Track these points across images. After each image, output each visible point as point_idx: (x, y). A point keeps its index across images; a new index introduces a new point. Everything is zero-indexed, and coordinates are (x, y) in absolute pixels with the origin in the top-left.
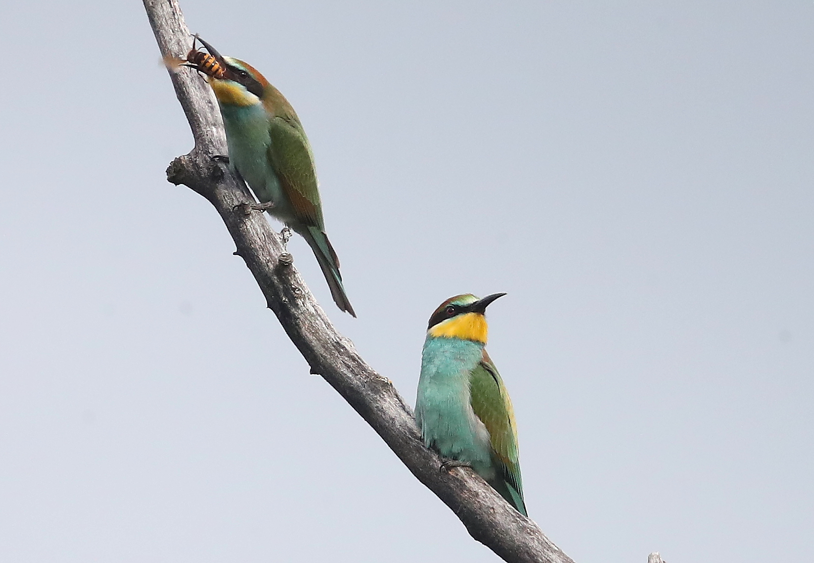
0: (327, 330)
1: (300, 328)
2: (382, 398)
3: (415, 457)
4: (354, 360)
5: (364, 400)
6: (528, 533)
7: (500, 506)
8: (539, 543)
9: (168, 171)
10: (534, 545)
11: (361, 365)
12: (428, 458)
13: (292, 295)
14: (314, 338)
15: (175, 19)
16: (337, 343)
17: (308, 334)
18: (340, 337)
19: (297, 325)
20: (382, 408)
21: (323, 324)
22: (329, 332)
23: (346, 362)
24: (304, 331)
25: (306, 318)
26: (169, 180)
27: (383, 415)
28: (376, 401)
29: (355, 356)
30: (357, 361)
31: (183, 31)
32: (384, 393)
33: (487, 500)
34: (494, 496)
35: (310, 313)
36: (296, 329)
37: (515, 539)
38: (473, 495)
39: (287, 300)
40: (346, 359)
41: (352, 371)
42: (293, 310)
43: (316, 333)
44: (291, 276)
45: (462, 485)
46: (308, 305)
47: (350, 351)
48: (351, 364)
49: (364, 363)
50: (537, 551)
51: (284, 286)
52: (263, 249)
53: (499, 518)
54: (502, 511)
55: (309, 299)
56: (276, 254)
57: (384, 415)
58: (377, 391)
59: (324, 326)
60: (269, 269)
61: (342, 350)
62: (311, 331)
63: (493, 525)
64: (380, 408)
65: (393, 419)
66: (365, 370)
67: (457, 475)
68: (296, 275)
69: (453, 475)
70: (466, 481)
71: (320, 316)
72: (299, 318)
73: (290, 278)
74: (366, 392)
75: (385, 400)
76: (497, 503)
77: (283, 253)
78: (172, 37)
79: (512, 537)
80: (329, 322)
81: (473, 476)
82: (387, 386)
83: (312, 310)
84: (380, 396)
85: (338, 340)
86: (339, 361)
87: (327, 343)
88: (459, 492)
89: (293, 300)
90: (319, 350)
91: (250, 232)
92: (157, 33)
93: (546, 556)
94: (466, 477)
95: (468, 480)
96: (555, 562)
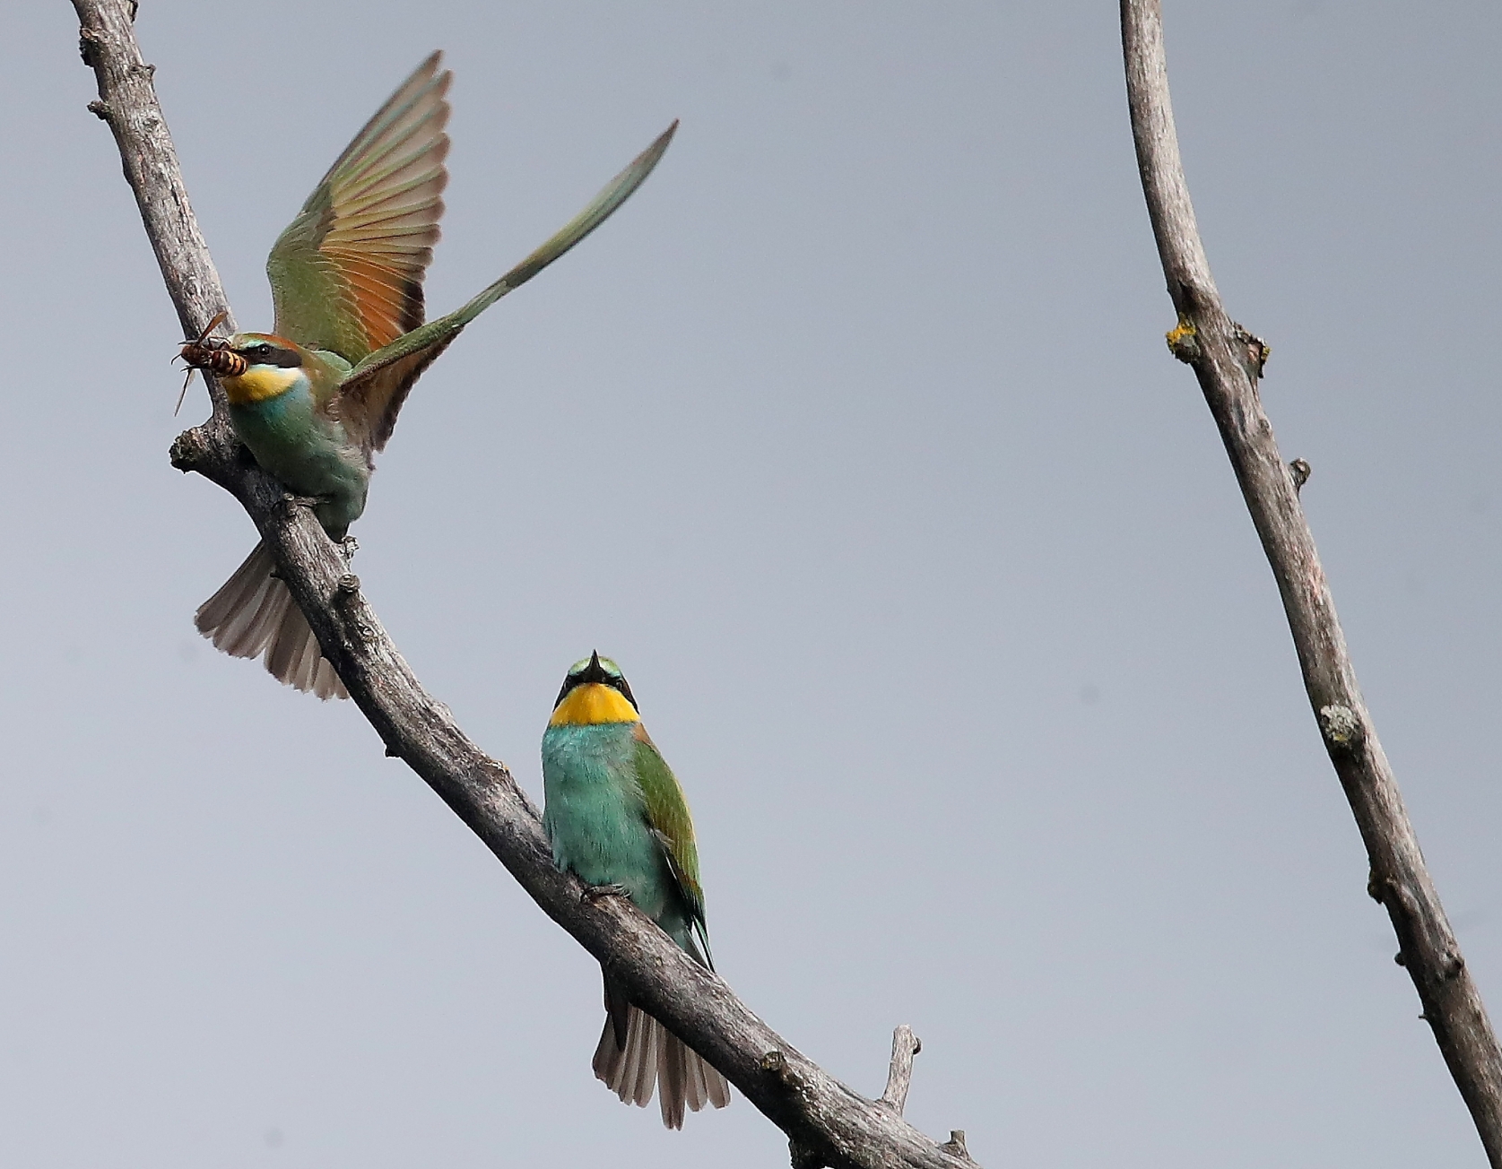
0: (411, 690)
1: (371, 687)
2: (494, 793)
3: (543, 882)
4: (452, 735)
5: (466, 794)
6: (714, 996)
7: (671, 955)
8: (729, 1010)
9: (173, 451)
10: (723, 1014)
11: (461, 742)
12: (562, 882)
13: (359, 637)
14: (391, 701)
15: (183, 222)
16: (427, 710)
17: (383, 697)
18: (431, 701)
19: (367, 683)
20: (494, 808)
21: (405, 680)
22: (413, 694)
23: (439, 738)
24: (377, 692)
25: (379, 672)
26: (174, 464)
27: (496, 820)
28: (484, 796)
29: (454, 730)
30: (457, 737)
31: (195, 239)
32: (496, 785)
33: (651, 946)
34: (662, 940)
35: (386, 664)
36: (365, 689)
37: (694, 1004)
38: (629, 938)
39: (351, 645)
40: (440, 733)
41: (449, 752)
42: (360, 660)
43: (394, 694)
44: (356, 609)
45: (613, 923)
46: (383, 652)
47: (447, 723)
48: (447, 741)
49: (467, 741)
50: (726, 1022)
51: (346, 624)
52: (315, 569)
53: (669, 974)
54: (674, 962)
55: (383, 643)
56: (334, 576)
57: (497, 818)
58: (486, 783)
59: (407, 684)
60: (324, 599)
61: (433, 720)
62: (387, 691)
63: (660, 984)
64: (491, 807)
65: (509, 824)
66: (468, 751)
67: (606, 908)
68: (365, 608)
69: (601, 908)
70: (620, 918)
71: (401, 670)
72: (369, 672)
73: (355, 612)
74: (469, 783)
75: (498, 796)
76: (667, 952)
77: (345, 574)
78: (179, 250)
79: (688, 1001)
80: (414, 677)
81: (630, 910)
82: (500, 774)
83: (388, 660)
84: (491, 790)
85: (428, 705)
86: (430, 736)
87: (411, 710)
88: (609, 935)
89: (360, 645)
90: (400, 721)
91: (294, 543)
92: (156, 244)
93: (740, 1031)
94: (619, 912)
95: (622, 916)
96: (753, 1041)
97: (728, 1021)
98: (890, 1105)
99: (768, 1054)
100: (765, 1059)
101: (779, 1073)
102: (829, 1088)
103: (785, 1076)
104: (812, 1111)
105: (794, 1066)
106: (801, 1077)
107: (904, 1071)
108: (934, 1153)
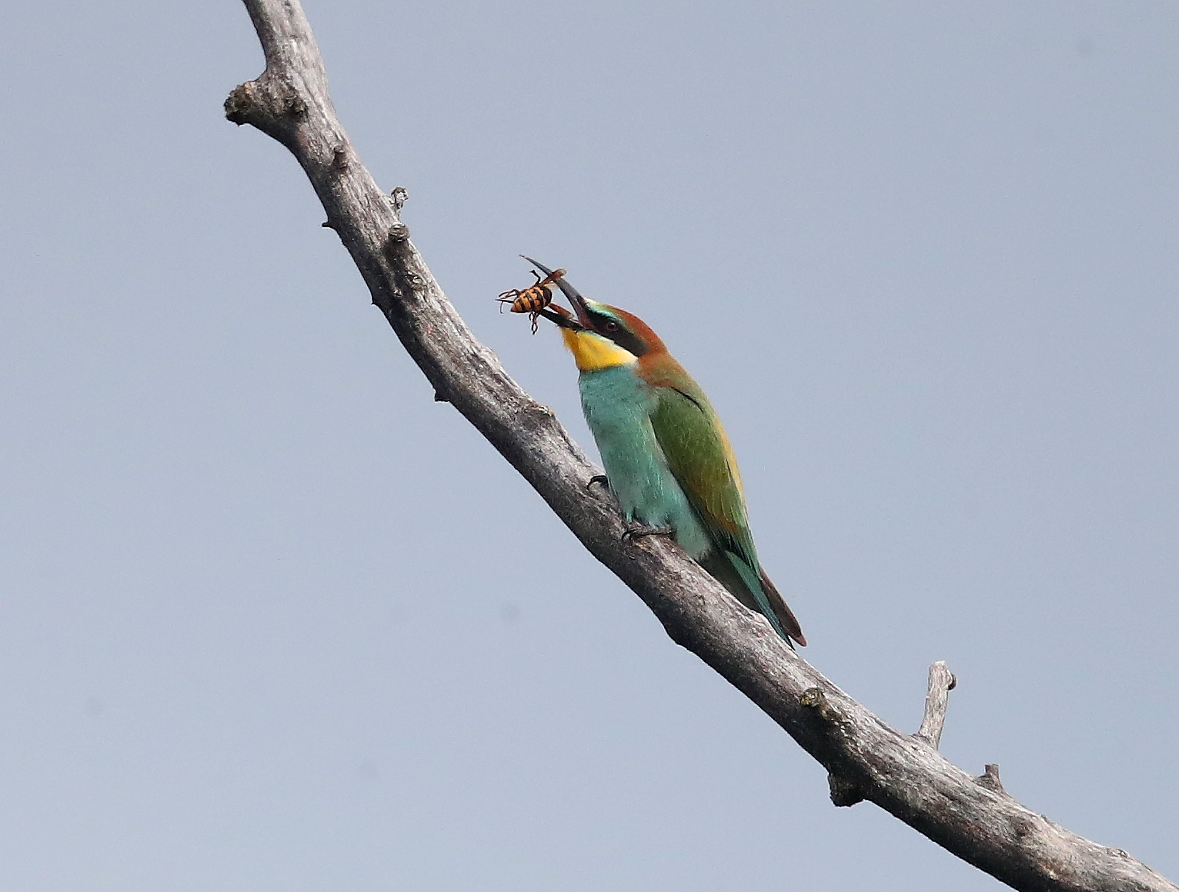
0: (459, 337)
1: (420, 334)
2: (540, 436)
3: (588, 524)
4: (499, 381)
5: (512, 438)
6: (754, 634)
7: (713, 594)
9: (227, 105)
10: (762, 651)
11: (509, 387)
12: (607, 524)
13: (409, 285)
14: (440, 347)
16: (475, 356)
17: (432, 343)
18: (479, 347)
19: (416, 329)
20: (541, 451)
21: (454, 328)
22: (462, 341)
23: (486, 384)
24: (426, 338)
25: (429, 320)
26: (228, 118)
27: (541, 462)
28: (531, 440)
29: (501, 375)
30: (504, 383)
32: (544, 429)
33: (693, 585)
34: (704, 580)
35: (435, 312)
36: (414, 336)
37: (735, 642)
38: (673, 578)
39: (401, 293)
40: (488, 379)
41: (496, 397)
42: (410, 308)
43: (443, 341)
44: (406, 258)
45: (657, 564)
46: (432, 300)
47: (494, 369)
48: (495, 386)
49: (514, 386)
50: (766, 660)
51: (396, 273)
52: (366, 220)
53: (711, 612)
54: (716, 601)
55: (432, 292)
56: (385, 227)
57: (543, 461)
58: (533, 427)
59: (455, 331)
60: (375, 248)
61: (481, 366)
62: (435, 338)
63: (702, 622)
64: (537, 451)
65: (556, 467)
66: (516, 396)
67: (649, 548)
68: (414, 257)
69: (644, 549)
70: (663, 558)
71: (449, 317)
72: (418, 320)
73: (405, 261)
74: (516, 427)
75: (544, 440)
76: (709, 590)
77: (394, 224)
79: (729, 639)
80: (462, 325)
81: (673, 550)
82: (546, 418)
83: (438, 308)
84: (537, 435)
85: (475, 350)
86: (478, 382)
87: (460, 356)
88: (652, 574)
89: (409, 292)
90: (448, 365)
91: (345, 193)
93: (780, 668)
94: (662, 552)
95: (666, 556)
96: (793, 678)
97: (768, 657)
98: (926, 739)
99: (807, 691)
100: (805, 696)
101: (817, 709)
102: (866, 722)
103: (824, 712)
104: (850, 746)
105: (832, 702)
106: (840, 713)
107: (940, 706)
108: (971, 786)
